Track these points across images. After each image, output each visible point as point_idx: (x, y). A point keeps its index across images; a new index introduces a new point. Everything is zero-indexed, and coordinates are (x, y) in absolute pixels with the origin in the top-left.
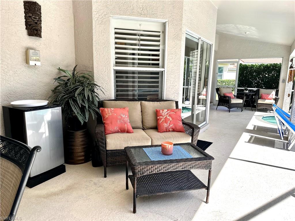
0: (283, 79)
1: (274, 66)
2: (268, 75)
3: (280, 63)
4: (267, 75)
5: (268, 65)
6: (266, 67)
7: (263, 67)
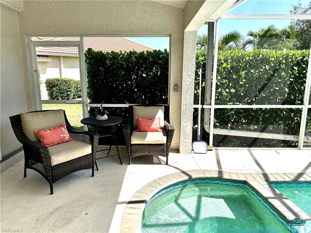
0: (174, 84)
1: (155, 56)
2: (147, 74)
3: (165, 50)
4: (144, 75)
5: (143, 52)
6: (140, 57)
7: (136, 57)
